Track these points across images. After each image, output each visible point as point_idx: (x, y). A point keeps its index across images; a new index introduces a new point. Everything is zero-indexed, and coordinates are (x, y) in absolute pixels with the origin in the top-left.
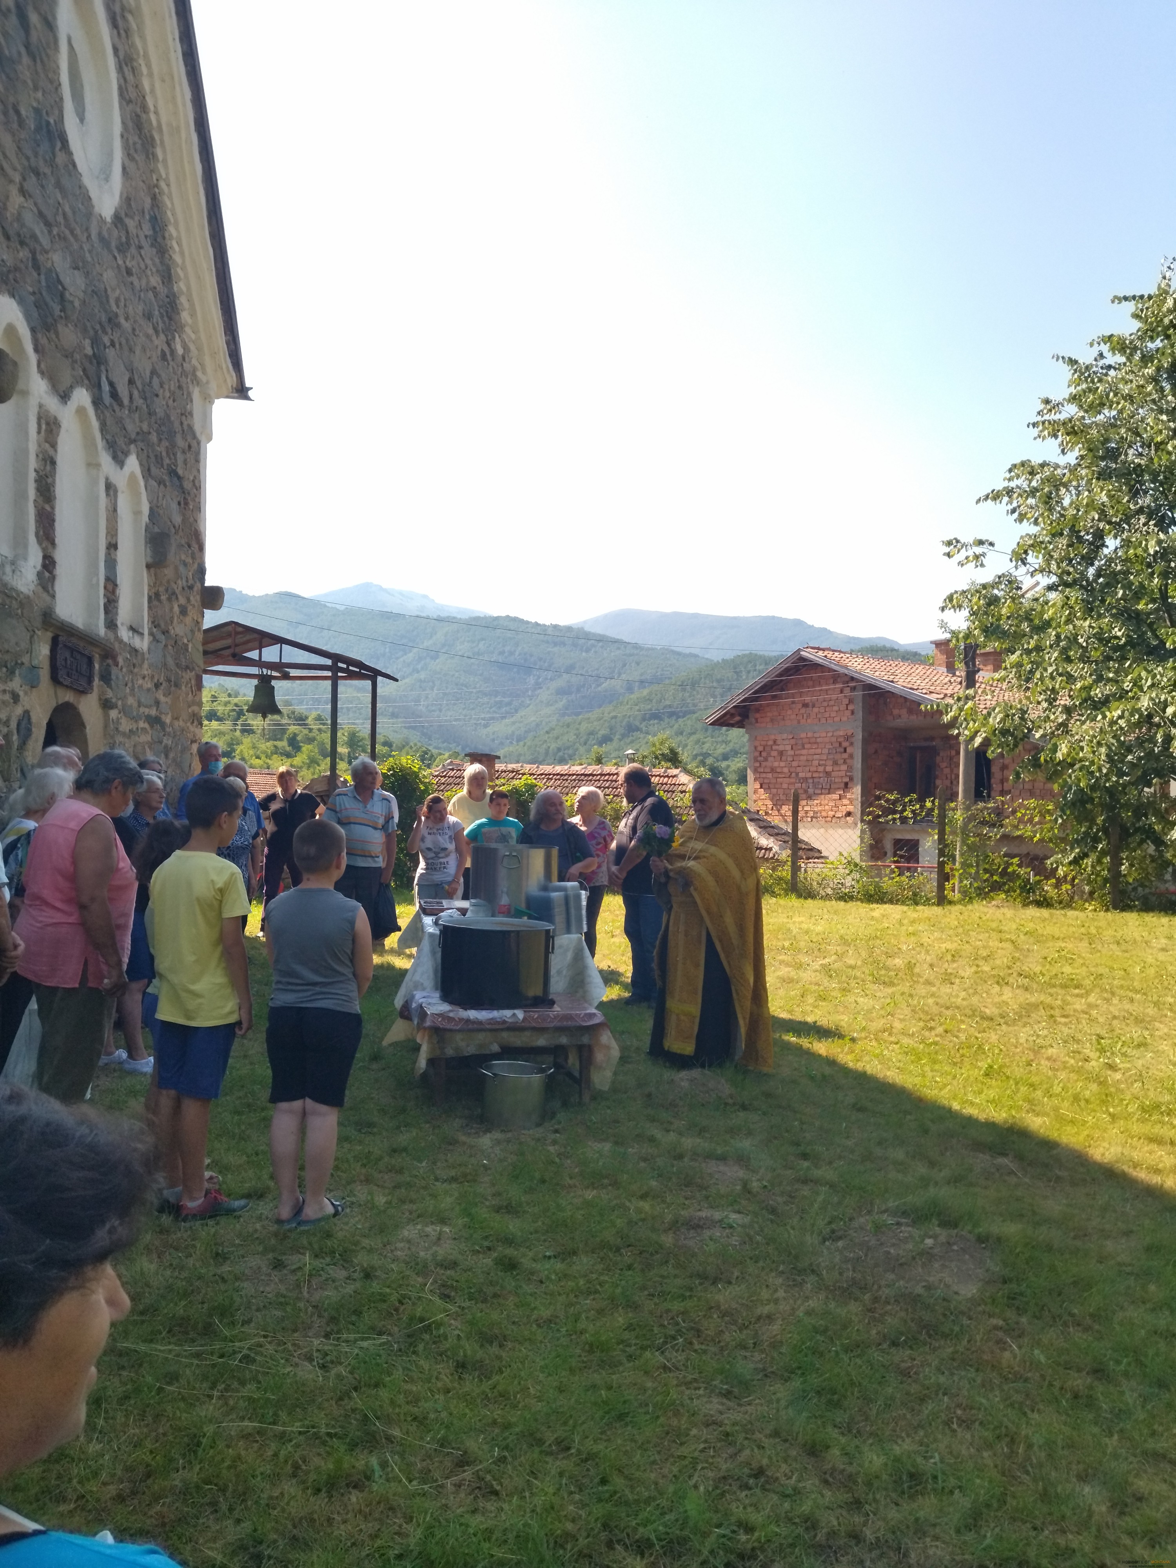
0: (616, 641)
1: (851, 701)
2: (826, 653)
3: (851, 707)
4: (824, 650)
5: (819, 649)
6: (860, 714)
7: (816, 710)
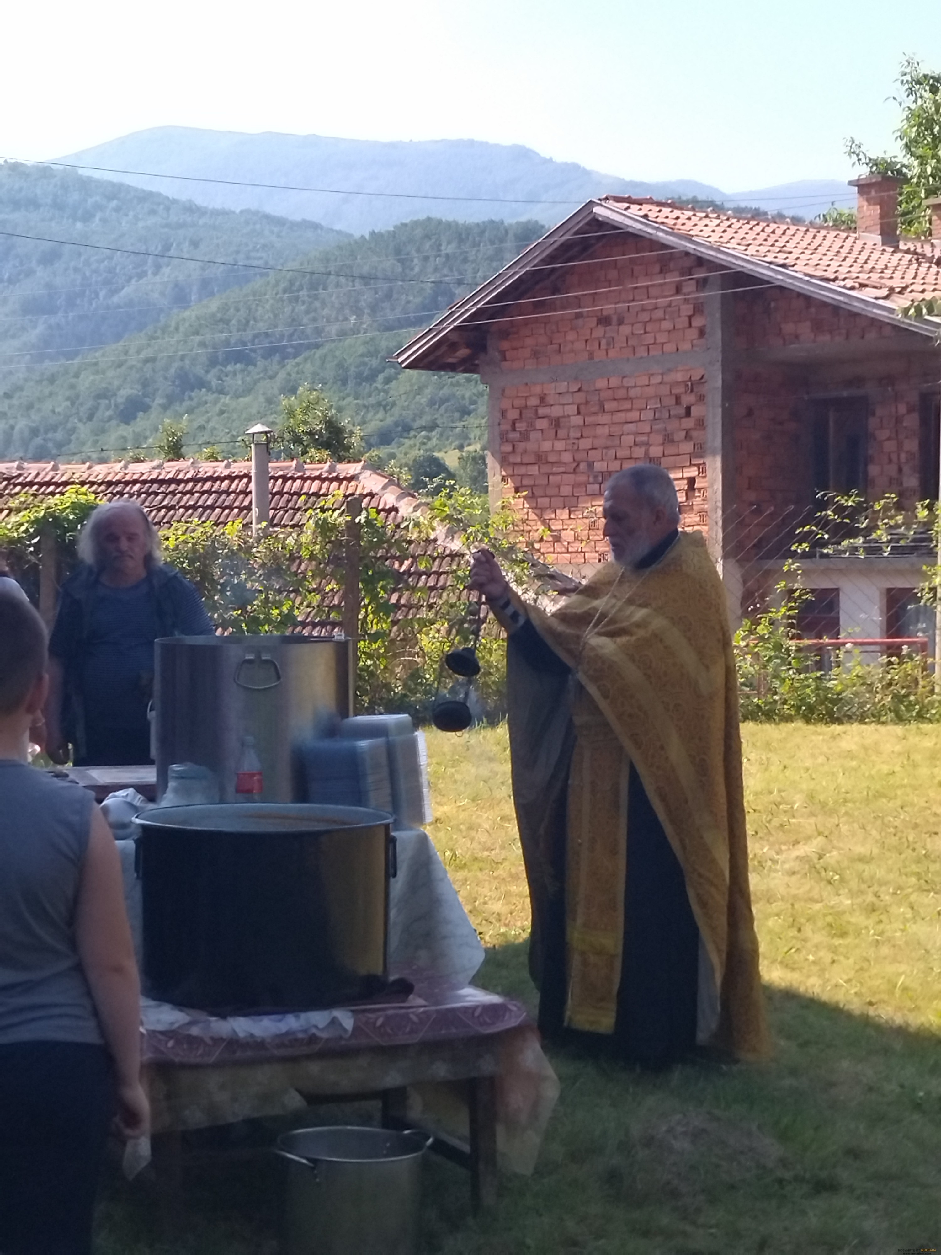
0: (146, 197)
1: (698, 309)
2: (646, 208)
3: (698, 322)
4: (640, 202)
5: (630, 201)
6: (717, 336)
7: (625, 330)
